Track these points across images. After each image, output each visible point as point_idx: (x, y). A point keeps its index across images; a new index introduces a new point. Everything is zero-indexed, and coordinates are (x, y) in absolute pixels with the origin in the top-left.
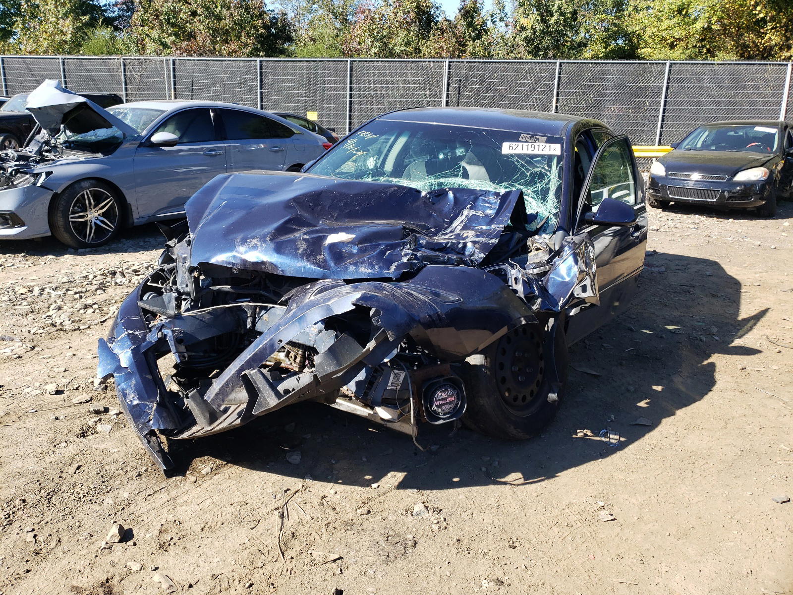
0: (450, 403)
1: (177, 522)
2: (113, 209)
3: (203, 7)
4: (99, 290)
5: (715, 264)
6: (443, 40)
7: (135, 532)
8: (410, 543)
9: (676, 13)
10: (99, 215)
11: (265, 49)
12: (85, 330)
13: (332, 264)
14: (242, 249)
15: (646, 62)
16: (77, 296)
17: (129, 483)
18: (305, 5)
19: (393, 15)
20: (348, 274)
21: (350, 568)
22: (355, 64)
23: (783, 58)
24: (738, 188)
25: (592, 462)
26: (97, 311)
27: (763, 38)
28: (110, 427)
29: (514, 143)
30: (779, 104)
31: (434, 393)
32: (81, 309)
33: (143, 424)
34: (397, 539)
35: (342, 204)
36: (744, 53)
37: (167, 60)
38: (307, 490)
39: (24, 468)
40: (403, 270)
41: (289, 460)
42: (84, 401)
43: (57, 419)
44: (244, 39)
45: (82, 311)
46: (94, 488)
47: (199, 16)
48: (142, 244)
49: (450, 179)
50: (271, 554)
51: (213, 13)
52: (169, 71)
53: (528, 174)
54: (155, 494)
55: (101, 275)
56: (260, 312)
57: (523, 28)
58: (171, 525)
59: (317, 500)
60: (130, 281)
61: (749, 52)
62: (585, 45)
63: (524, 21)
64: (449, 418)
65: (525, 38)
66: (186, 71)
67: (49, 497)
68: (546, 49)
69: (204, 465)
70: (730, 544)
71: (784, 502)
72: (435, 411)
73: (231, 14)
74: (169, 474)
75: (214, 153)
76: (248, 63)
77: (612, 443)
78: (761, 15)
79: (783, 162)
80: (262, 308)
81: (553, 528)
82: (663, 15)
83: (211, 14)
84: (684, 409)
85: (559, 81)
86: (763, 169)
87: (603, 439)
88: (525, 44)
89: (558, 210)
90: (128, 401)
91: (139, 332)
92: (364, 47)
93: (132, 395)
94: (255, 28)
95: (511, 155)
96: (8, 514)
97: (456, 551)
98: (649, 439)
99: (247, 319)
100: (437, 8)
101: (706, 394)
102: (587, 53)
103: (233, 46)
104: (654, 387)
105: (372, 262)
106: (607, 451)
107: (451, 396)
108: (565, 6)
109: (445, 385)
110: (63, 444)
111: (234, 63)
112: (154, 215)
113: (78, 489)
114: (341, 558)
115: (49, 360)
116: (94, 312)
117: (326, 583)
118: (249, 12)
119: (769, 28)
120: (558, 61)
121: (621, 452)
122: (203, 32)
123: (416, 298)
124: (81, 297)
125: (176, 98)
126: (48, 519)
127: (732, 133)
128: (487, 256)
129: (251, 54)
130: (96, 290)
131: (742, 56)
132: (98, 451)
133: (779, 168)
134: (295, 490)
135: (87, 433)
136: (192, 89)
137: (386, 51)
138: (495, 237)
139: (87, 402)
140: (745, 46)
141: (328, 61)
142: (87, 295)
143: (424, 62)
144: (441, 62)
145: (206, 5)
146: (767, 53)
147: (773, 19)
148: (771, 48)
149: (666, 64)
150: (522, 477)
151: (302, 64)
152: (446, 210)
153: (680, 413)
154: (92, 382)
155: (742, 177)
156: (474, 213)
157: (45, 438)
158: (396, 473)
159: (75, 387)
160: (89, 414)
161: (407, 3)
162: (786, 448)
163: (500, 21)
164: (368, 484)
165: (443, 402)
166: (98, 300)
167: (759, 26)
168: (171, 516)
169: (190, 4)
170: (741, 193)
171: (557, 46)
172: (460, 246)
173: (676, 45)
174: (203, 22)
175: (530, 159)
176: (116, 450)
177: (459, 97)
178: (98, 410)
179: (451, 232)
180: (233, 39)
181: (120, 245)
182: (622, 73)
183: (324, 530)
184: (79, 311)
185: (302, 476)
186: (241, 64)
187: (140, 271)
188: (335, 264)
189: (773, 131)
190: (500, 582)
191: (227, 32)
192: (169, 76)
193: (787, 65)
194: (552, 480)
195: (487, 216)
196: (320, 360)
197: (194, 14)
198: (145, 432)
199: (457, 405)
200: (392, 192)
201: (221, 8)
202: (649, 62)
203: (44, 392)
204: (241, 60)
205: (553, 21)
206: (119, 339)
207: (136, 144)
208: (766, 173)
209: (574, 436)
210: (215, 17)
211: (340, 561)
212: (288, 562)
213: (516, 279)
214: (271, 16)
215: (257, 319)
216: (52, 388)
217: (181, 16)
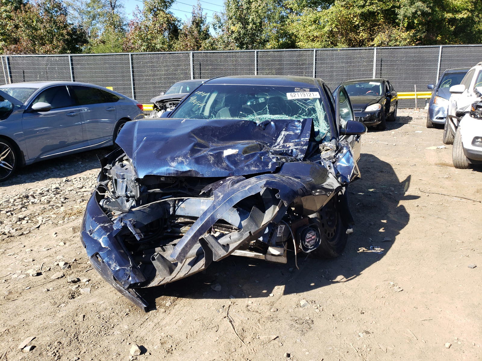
0: (313, 239)
1: (169, 336)
2: (11, 155)
3: (23, 22)
4: (23, 208)
5: (372, 156)
6: (187, 40)
7: (146, 347)
8: (310, 322)
9: (313, 23)
10: (2, 160)
11: (70, 48)
12: (28, 234)
13: (232, 167)
14: (174, 164)
15: (301, 49)
16: (9, 214)
17: (124, 320)
18: (87, 21)
19: (153, 26)
20: (244, 172)
21: (285, 341)
22: (134, 56)
23: (370, 45)
24: (368, 115)
25: (375, 264)
26: (29, 221)
27: (359, 35)
28: (89, 289)
29: (293, 93)
30: (372, 70)
31: (306, 235)
32: (17, 221)
33: (125, 281)
34: (301, 321)
35: (218, 133)
36: (350, 43)
37: (3, 57)
38: (235, 304)
39: (46, 324)
40: (277, 167)
41: (215, 289)
42: (60, 276)
43: (48, 290)
44: (55, 42)
45: (18, 223)
46: (103, 326)
47: (21, 27)
48: (33, 177)
49: (263, 115)
50: (237, 343)
51: (31, 26)
52: (5, 65)
53: (306, 109)
54: (144, 323)
55: (18, 199)
56: (178, 203)
57: (233, 32)
58: (166, 339)
59: (245, 309)
60: (40, 201)
61: (353, 43)
62: (268, 41)
63: (232, 28)
64: (313, 248)
65: (235, 38)
66: (18, 64)
67: (76, 337)
68: (247, 44)
69: (164, 301)
70: (461, 291)
71: (474, 267)
72: (306, 245)
73: (45, 26)
74: (147, 310)
75: (72, 114)
76: (62, 58)
77: (378, 252)
78: (357, 23)
79: (386, 100)
80: (180, 200)
81: (376, 300)
82: (306, 24)
83: (29, 26)
84: (402, 230)
85: (257, 62)
86: (378, 104)
87: (373, 251)
88: (235, 41)
89: (329, 128)
90: (112, 268)
91: (108, 224)
92: (136, 46)
93: (115, 264)
94: (62, 35)
95: (293, 100)
96: (54, 352)
97: (336, 321)
98: (394, 246)
99: (170, 208)
100: (179, 21)
101: (408, 221)
102: (268, 46)
103: (48, 47)
104: (382, 221)
105: (257, 164)
106: (378, 257)
107: (313, 235)
108: (255, 19)
109: (310, 229)
110: (63, 305)
111: (52, 58)
112: (38, 157)
113: (91, 329)
114: (278, 337)
115: (15, 256)
116: (27, 222)
117: (277, 352)
118: (57, 25)
119: (361, 30)
120: (256, 51)
121: (385, 256)
122: (24, 38)
123: (294, 181)
124: (12, 214)
125: (12, 82)
126: (85, 350)
127: (358, 86)
128: (305, 156)
129: (61, 52)
130: (21, 208)
131: (349, 45)
132: (90, 305)
133: (385, 103)
134: (229, 306)
135: (74, 295)
136: (24, 76)
137: (151, 48)
138: (305, 145)
139: (62, 277)
140: (350, 40)
141: (116, 55)
142: (16, 212)
143: (177, 53)
144: (188, 53)
145: (25, 21)
146: (361, 43)
147: (363, 25)
148: (363, 40)
149: (313, 50)
150: (344, 277)
151: (99, 57)
152: (272, 132)
153: (401, 232)
154: (58, 265)
155: (369, 109)
156: (288, 133)
157: (47, 303)
158: (279, 286)
159: (48, 269)
160: (69, 284)
161: (161, 18)
162: (460, 242)
163: (219, 28)
164: (267, 295)
165: (310, 239)
166: (25, 214)
167: (356, 29)
168: (163, 334)
169: (14, 20)
170: (370, 118)
171: (253, 42)
172: (290, 151)
173: (315, 40)
174: (24, 31)
175: (305, 101)
176: (102, 302)
177: (200, 74)
178: (74, 280)
179: (278, 145)
180: (47, 42)
181: (19, 179)
182: (291, 56)
183: (258, 324)
184: (16, 223)
185: (228, 297)
186: (57, 58)
187: (44, 194)
188: (235, 167)
189: (378, 84)
190: (368, 333)
191: (42, 38)
192: (5, 68)
193: (374, 49)
194: (360, 276)
195: (296, 134)
196: (246, 224)
197: (17, 27)
198: (126, 287)
199: (316, 240)
200: (242, 124)
201: (36, 22)
202: (303, 49)
203: (28, 275)
204: (57, 56)
205: (249, 27)
206: (95, 230)
207: (21, 111)
208: (380, 106)
209: (358, 252)
210: (33, 28)
211: (278, 338)
212: (249, 345)
213: (329, 166)
214: (72, 27)
215: (176, 208)
216: (32, 272)
217: (8, 28)
